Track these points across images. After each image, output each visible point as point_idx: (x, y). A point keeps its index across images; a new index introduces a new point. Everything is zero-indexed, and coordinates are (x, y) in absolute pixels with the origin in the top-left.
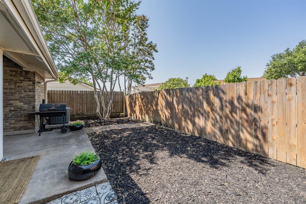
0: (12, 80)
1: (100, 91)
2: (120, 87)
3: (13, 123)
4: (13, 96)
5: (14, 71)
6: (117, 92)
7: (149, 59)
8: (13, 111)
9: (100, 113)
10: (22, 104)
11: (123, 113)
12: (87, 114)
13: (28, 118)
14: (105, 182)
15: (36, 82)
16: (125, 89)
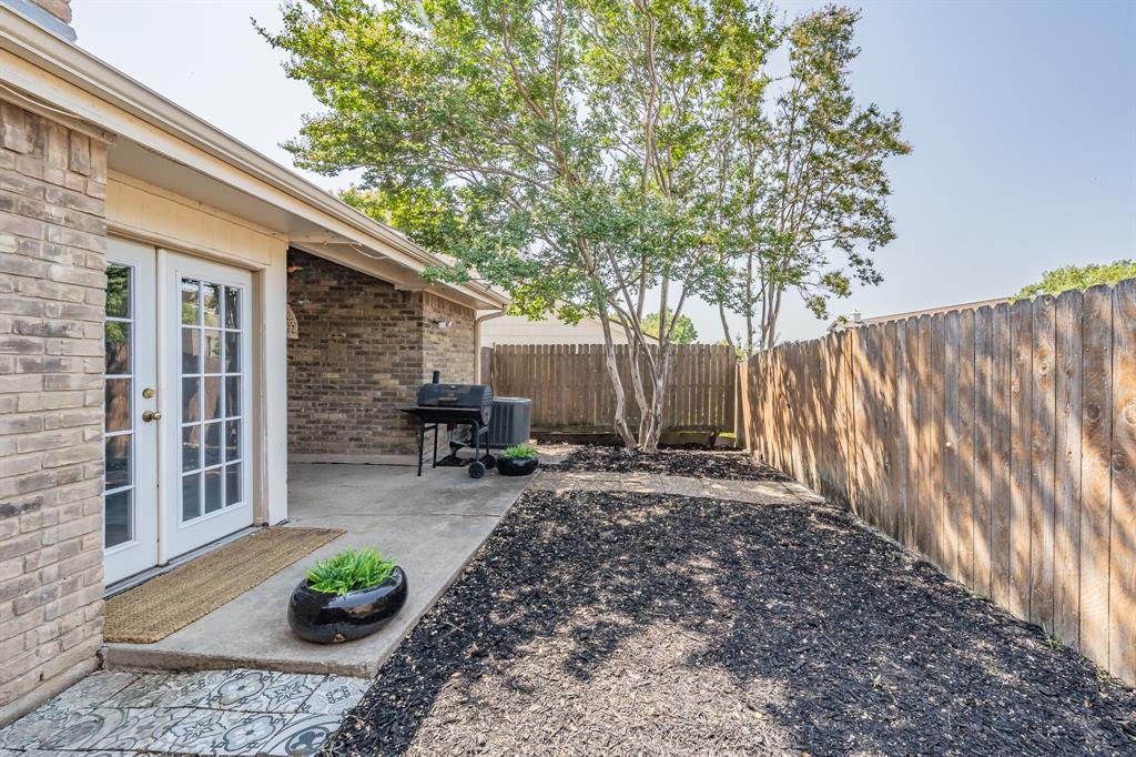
0: (378, 319)
1: (657, 343)
2: (726, 329)
3: (380, 434)
4: (378, 360)
5: (381, 295)
6: (708, 346)
7: (862, 195)
8: (379, 400)
9: (625, 425)
10: (397, 382)
11: (732, 431)
12: (600, 424)
13: (409, 423)
14: (359, 677)
15: (425, 322)
16: (751, 333)
